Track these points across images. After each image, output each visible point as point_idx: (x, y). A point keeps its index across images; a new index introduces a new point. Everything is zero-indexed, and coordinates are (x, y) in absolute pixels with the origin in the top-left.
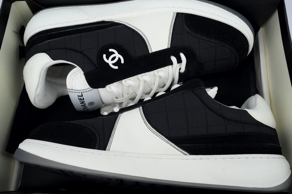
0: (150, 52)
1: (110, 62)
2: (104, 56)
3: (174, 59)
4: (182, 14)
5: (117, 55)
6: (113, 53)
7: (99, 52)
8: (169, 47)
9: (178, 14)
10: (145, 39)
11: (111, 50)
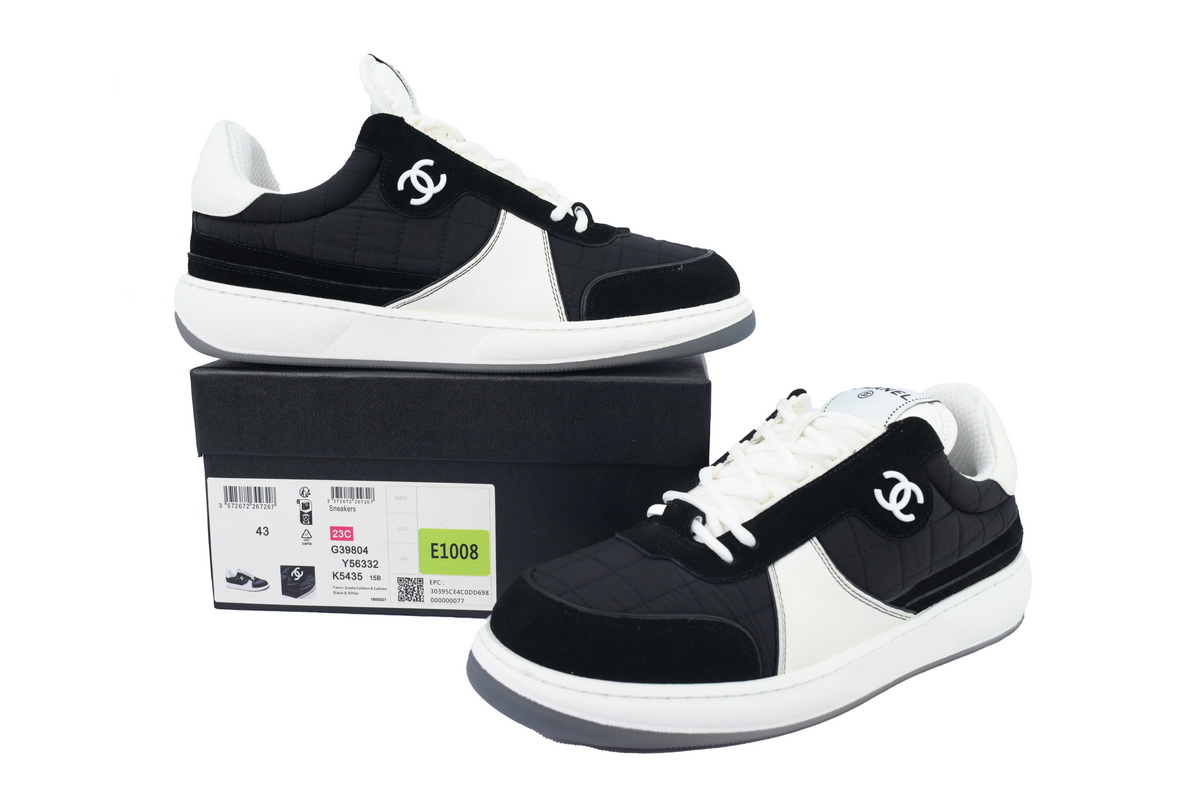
0: (815, 539)
1: (905, 485)
2: (921, 499)
3: (747, 539)
4: (764, 676)
5: (895, 508)
6: (905, 512)
7: (932, 508)
8: (770, 569)
9: (775, 672)
10: (837, 572)
11: (911, 518)
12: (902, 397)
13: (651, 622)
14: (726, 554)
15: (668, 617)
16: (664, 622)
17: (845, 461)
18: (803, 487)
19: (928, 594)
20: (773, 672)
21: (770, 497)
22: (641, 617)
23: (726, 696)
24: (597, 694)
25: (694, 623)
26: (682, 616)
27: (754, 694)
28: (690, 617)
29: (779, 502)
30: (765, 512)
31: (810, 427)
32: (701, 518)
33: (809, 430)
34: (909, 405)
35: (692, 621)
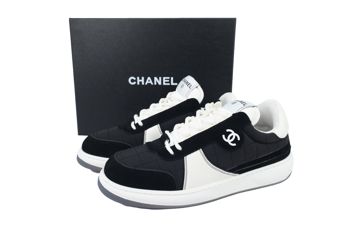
0: (201, 149)
1: (234, 134)
2: (239, 139)
3: (179, 148)
4: (178, 190)
5: (229, 141)
6: (232, 142)
7: (244, 142)
8: (185, 157)
9: (182, 189)
10: (207, 160)
11: (235, 145)
12: (244, 105)
13: (142, 171)
14: (171, 152)
15: (148, 170)
16: (146, 171)
17: (216, 125)
18: (200, 133)
19: (244, 169)
20: (181, 189)
21: (190, 135)
22: (139, 169)
23: (163, 195)
24: (124, 190)
25: (156, 172)
26: (152, 170)
27: (173, 195)
28: (155, 170)
29: (192, 137)
30: (187, 139)
31: (211, 113)
32: (168, 140)
33: (211, 114)
34: (245, 107)
35: (155, 172)
